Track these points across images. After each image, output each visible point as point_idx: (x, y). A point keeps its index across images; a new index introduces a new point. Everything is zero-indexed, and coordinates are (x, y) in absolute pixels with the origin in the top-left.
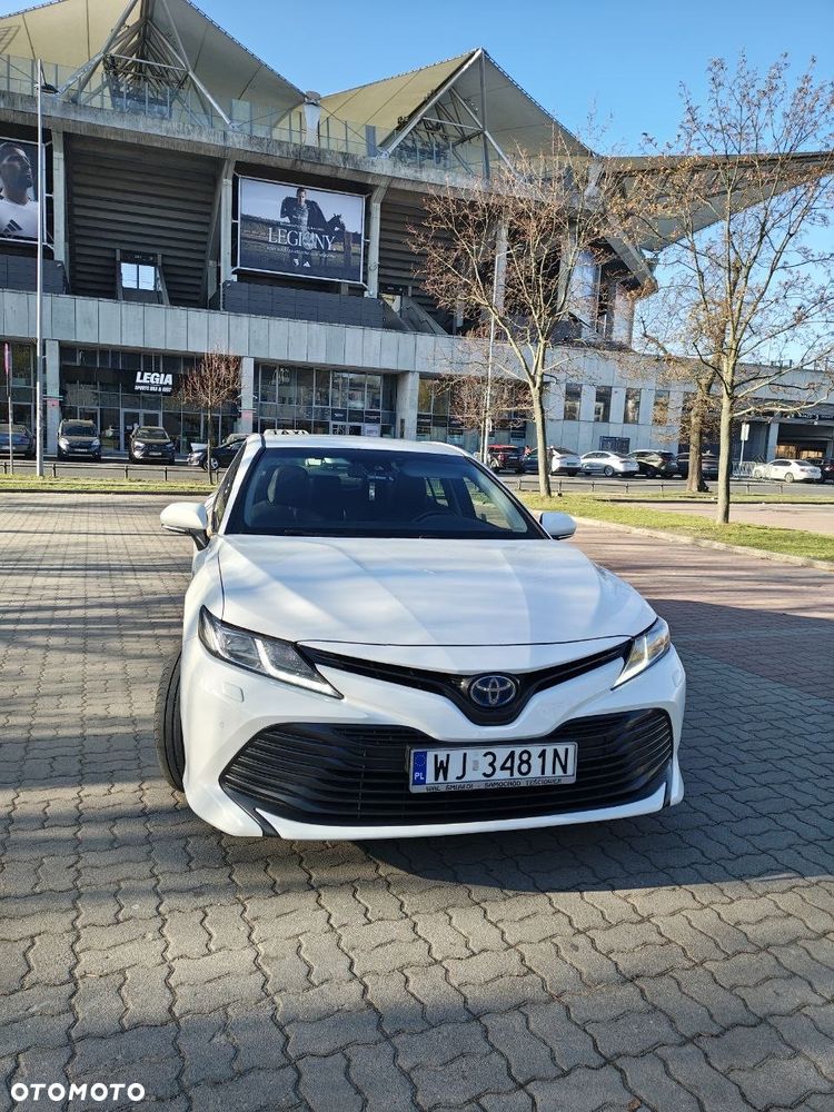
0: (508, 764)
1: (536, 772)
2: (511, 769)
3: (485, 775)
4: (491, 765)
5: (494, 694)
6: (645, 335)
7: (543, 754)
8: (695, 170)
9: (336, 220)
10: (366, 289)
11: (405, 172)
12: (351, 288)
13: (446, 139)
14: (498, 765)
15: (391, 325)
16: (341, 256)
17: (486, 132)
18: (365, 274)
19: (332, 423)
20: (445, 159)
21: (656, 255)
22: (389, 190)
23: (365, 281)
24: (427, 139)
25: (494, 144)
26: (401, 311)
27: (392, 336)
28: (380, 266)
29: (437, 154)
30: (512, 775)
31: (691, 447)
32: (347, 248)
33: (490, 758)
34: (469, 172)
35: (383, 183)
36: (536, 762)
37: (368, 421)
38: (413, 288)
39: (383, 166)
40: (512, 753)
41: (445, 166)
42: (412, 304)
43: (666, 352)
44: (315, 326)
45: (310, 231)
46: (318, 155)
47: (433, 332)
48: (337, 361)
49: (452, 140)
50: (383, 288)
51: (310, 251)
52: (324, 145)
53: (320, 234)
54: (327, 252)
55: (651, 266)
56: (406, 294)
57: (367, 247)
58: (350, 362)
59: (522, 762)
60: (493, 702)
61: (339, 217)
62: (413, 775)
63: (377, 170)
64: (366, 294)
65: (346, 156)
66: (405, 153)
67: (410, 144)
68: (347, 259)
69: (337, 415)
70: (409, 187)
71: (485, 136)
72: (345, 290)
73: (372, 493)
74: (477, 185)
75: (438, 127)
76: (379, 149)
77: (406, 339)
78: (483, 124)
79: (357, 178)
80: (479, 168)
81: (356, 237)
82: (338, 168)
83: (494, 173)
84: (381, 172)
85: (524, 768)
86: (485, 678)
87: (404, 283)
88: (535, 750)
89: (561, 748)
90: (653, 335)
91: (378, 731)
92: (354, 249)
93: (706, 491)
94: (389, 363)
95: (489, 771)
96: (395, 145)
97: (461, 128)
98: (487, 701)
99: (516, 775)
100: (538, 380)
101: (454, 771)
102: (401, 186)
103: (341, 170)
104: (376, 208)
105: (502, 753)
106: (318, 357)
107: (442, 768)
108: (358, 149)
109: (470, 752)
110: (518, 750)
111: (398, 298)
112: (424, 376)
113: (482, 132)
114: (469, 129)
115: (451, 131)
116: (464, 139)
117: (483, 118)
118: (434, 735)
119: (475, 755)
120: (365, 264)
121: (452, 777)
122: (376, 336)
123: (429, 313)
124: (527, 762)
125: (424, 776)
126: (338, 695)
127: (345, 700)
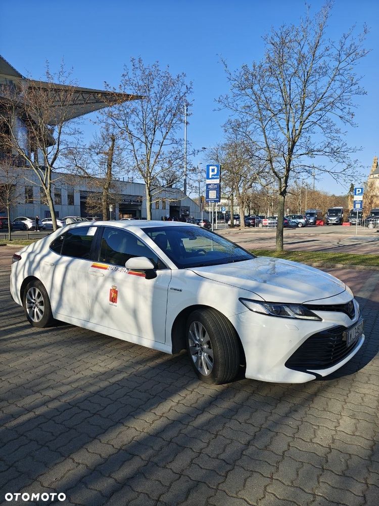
3: (355, 336)
4: (356, 332)
6: (77, 166)
60: (351, 311)
86: (349, 303)
100: (48, 186)
105: (357, 327)
118: (346, 326)
119: (354, 330)
125: (349, 341)
126: (320, 320)
127: (323, 321)
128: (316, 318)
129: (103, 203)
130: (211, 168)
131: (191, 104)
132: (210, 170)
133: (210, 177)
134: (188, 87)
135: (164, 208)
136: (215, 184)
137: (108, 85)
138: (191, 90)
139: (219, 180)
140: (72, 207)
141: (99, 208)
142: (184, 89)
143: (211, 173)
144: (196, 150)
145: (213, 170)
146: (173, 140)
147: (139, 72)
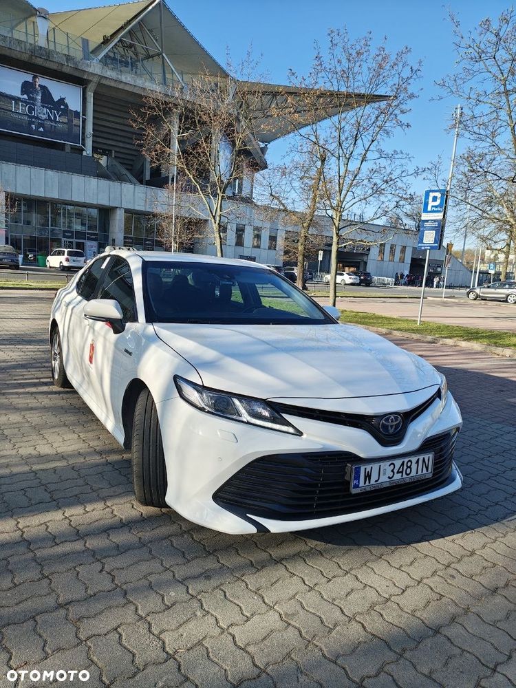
0: (401, 470)
1: (414, 473)
2: (402, 472)
3: (389, 478)
4: (393, 471)
5: (392, 426)
6: (271, 195)
7: (417, 462)
8: (319, 97)
9: (62, 100)
10: (84, 150)
11: (109, 73)
12: (73, 148)
13: (136, 55)
14: (396, 471)
15: (102, 175)
16: (66, 126)
17: (164, 54)
18: (83, 140)
19: (63, 239)
20: (137, 68)
21: (266, 145)
22: (99, 84)
23: (84, 145)
24: (123, 53)
25: (169, 62)
26: (107, 166)
27: (104, 183)
28: (93, 136)
29: (130, 64)
30: (402, 476)
31: (299, 264)
32: (70, 121)
33: (392, 466)
34: (152, 80)
35: (95, 79)
36: (414, 466)
37: (89, 239)
38: (115, 152)
39: (94, 67)
40: (403, 462)
41: (136, 72)
42: (115, 162)
43: (284, 206)
44: (50, 173)
45: (43, 107)
46: (48, 54)
47: (131, 182)
48: (67, 198)
49: (141, 57)
50: (95, 150)
51: (43, 120)
52: (52, 48)
53: (50, 109)
54: (56, 122)
55: (263, 150)
56: (111, 155)
57: (84, 121)
58: (76, 198)
59: (408, 467)
60: (391, 431)
61: (64, 99)
62: (353, 483)
63: (91, 70)
64: (84, 153)
65: (68, 58)
66: (108, 60)
67: (112, 55)
68: (70, 129)
69: (67, 234)
70: (113, 84)
71: (163, 57)
72: (68, 149)
73: (217, 293)
74: (158, 88)
75: (131, 46)
76: (91, 55)
77: (115, 186)
78: (162, 48)
79: (77, 74)
80: (158, 77)
81: (76, 114)
82: (62, 65)
83: (169, 82)
84: (93, 72)
85: (409, 470)
86: (386, 416)
87: (110, 148)
88: (414, 459)
89: (426, 457)
90: (277, 195)
91: (329, 456)
92: (75, 121)
93: (307, 289)
94: (104, 201)
95: (391, 475)
96: (102, 55)
97: (147, 49)
98: (388, 431)
99: (405, 476)
100: (218, 219)
101: (374, 477)
102: (107, 83)
103: (65, 67)
104: (90, 96)
105: (398, 463)
106: (54, 194)
107: (368, 476)
108: (78, 54)
109: (382, 464)
110: (406, 460)
111: (105, 157)
112: (127, 211)
113: (161, 54)
114: (152, 51)
115: (140, 50)
116: (149, 57)
117: (162, 44)
118: (362, 455)
119: (385, 466)
120: (83, 133)
121: (373, 482)
122: (94, 182)
123: (127, 169)
124: (410, 467)
125: (359, 482)
126: (299, 433)
127: (304, 436)
128: (291, 430)
129: (300, 248)
130: (432, 195)
131: (417, 95)
132: (431, 199)
133: (429, 209)
134: (415, 69)
135: (402, 260)
136: (435, 221)
137: (294, 74)
138: (418, 73)
139: (442, 214)
140: (273, 252)
141: (295, 253)
142: (406, 73)
143: (431, 204)
144: (420, 167)
145: (435, 199)
146: (380, 152)
147: (338, 51)
